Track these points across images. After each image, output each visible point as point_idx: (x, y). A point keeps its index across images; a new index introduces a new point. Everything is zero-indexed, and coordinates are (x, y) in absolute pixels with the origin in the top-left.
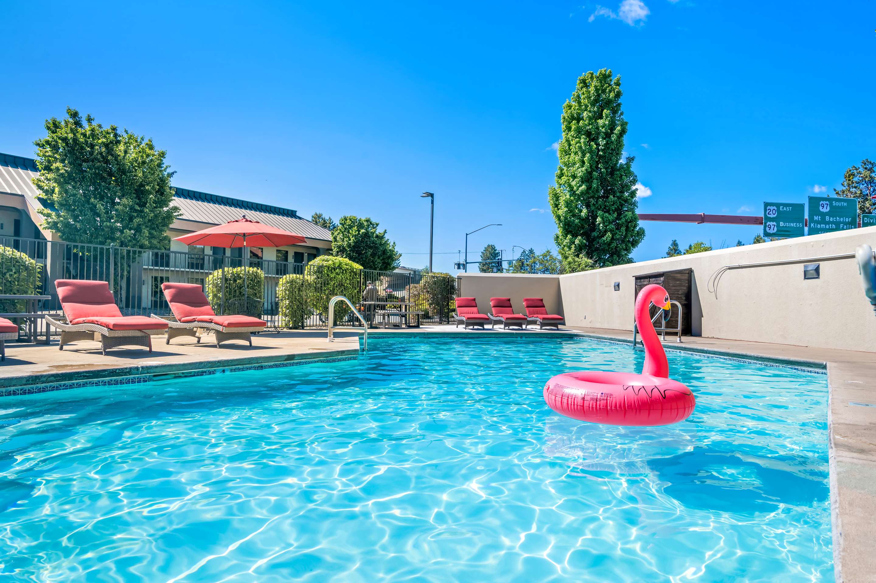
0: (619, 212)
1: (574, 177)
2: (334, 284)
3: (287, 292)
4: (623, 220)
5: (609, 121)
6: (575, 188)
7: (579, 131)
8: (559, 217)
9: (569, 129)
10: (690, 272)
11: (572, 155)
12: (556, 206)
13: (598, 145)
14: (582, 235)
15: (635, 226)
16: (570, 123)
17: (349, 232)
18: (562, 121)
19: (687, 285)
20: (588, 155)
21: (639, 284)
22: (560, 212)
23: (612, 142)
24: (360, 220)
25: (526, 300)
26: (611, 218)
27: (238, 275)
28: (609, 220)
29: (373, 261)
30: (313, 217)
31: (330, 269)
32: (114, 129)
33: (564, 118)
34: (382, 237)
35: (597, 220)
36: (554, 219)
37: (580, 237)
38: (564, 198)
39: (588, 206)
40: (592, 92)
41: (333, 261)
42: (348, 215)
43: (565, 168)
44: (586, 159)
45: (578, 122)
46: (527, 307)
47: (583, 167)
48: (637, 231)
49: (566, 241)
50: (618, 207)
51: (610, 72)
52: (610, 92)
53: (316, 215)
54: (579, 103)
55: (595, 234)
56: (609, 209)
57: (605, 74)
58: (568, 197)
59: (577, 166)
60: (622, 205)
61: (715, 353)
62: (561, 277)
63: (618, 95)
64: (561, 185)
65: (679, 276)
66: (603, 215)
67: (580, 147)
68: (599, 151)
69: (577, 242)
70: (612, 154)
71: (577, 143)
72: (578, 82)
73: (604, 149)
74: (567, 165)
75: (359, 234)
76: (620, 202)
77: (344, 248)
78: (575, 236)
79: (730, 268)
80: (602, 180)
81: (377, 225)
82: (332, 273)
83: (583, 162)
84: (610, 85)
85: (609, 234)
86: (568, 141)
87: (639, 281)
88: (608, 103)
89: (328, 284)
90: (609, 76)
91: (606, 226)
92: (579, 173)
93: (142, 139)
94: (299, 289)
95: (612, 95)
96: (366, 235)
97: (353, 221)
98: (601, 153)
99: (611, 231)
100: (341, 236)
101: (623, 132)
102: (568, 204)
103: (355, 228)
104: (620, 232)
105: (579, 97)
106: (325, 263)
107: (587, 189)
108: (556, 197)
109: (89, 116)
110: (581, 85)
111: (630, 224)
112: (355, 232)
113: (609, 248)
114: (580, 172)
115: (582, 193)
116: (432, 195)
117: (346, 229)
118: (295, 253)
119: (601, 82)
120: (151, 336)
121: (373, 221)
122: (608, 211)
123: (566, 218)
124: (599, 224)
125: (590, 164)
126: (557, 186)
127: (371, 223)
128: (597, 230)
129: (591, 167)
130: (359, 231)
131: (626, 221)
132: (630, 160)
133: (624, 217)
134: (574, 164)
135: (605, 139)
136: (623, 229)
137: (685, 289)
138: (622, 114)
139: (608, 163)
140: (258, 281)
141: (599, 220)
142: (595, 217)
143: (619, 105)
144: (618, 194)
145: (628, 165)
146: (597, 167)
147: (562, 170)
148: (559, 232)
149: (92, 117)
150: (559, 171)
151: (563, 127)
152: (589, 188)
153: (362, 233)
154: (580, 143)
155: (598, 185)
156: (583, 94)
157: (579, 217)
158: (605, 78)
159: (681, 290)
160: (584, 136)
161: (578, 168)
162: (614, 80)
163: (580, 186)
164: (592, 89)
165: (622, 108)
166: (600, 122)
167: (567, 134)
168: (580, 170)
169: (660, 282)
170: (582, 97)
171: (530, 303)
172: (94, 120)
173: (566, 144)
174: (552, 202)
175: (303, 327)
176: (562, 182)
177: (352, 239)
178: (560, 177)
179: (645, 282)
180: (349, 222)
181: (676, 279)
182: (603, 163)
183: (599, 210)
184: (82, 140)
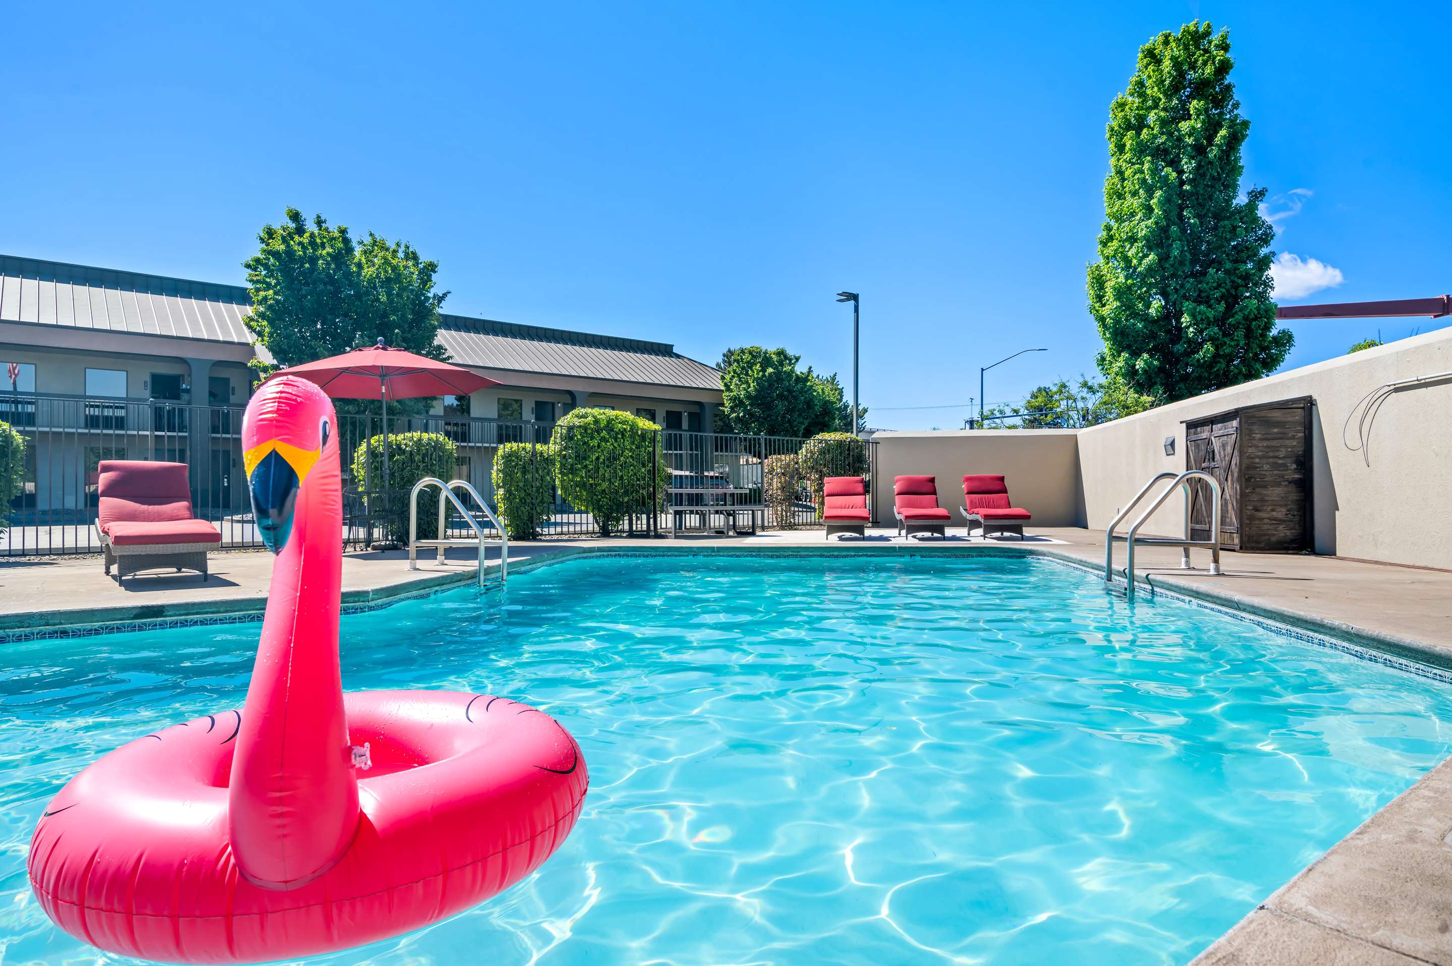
0: (1232, 299)
1: (1132, 239)
2: (598, 458)
4: (1239, 316)
5: (1203, 122)
6: (1135, 262)
7: (1141, 150)
8: (1102, 319)
9: (1121, 148)
10: (1308, 404)
11: (1128, 196)
12: (1100, 298)
13: (1180, 172)
14: (1149, 352)
15: (1267, 327)
16: (1123, 135)
17: (747, 374)
18: (1108, 135)
19: (1301, 435)
20: (1158, 194)
21: (1193, 437)
22: (1105, 311)
23: (1210, 163)
24: (766, 353)
25: (968, 479)
26: (1211, 314)
28: (1208, 318)
29: (789, 421)
32: (343, 232)
33: (1112, 130)
34: (806, 380)
35: (1183, 320)
36: (1096, 326)
37: (1145, 356)
38: (1113, 283)
39: (1164, 294)
40: (1167, 70)
41: (593, 416)
42: (735, 346)
43: (1115, 226)
44: (1153, 202)
45: (1138, 134)
46: (969, 493)
47: (1150, 218)
48: (1273, 338)
49: (1118, 364)
50: (1228, 291)
51: (1209, 26)
52: (1205, 63)
54: (1142, 95)
55: (1180, 348)
56: (1208, 297)
57: (1197, 32)
58: (1122, 279)
59: (1137, 218)
60: (1236, 287)
61: (1254, 610)
62: (1085, 435)
63: (1224, 68)
64: (1108, 258)
65: (1277, 415)
66: (1195, 309)
67: (1144, 181)
68: (1182, 183)
69: (1140, 364)
70: (1212, 186)
71: (1135, 173)
72: (1140, 55)
73: (1194, 180)
74: (1119, 219)
75: (764, 375)
76: (1233, 282)
77: (741, 402)
78: (1136, 354)
79: (1397, 390)
80: (1193, 241)
81: (797, 359)
83: (1150, 209)
84: (1206, 51)
85: (1208, 346)
86: (1120, 173)
87: (1192, 431)
88: (1201, 88)
89: (585, 459)
90: (1207, 34)
91: (1201, 332)
92: (1142, 230)
93: (398, 245)
95: (1209, 70)
96: (779, 377)
97: (754, 354)
98: (1187, 187)
99: (1212, 339)
100: (735, 380)
101: (1234, 140)
102: (1121, 293)
103: (758, 367)
104: (1232, 340)
105: (1141, 84)
107: (1160, 260)
108: (1099, 282)
109: (319, 217)
110: (1145, 61)
111: (1254, 323)
112: (758, 374)
113: (1210, 374)
114: (1143, 228)
115: (1150, 270)
116: (855, 297)
117: (743, 368)
119: (1186, 48)
121: (791, 352)
122: (1207, 302)
123: (1117, 321)
124: (1188, 327)
125: (1165, 211)
126: (1101, 261)
127: (786, 357)
128: (1184, 340)
129: (1167, 216)
130: (764, 370)
131: (1246, 318)
132: (1257, 196)
133: (1241, 310)
134: (1133, 214)
135: (1193, 158)
136: (1240, 334)
137: (1295, 444)
138: (1236, 106)
139: (1202, 206)
141: (1185, 319)
142: (1179, 315)
143: (1229, 88)
144: (1228, 265)
145: (1251, 207)
146: (1181, 217)
147: (1109, 228)
148: (1105, 347)
149: (323, 218)
150: (1105, 233)
151: (1112, 146)
152: (1163, 259)
153: (770, 374)
154: (1144, 173)
155: (1182, 252)
156: (1149, 77)
157: (1146, 318)
158: (1197, 38)
159: (1286, 447)
160: (1149, 158)
161: (1141, 220)
162: (1216, 38)
163: (1146, 256)
164: (1167, 65)
165: (1237, 96)
166: (1184, 126)
167: (1119, 160)
168: (1143, 224)
169: (1231, 431)
170: (1148, 83)
171: (976, 484)
172: (325, 222)
173: (1116, 180)
174: (1092, 292)
175: (535, 537)
176: (1109, 251)
177: (752, 385)
178: (1104, 244)
179: (1204, 433)
180: (747, 357)
181: (1268, 423)
182: (1192, 207)
183: (1187, 300)
184: (300, 253)
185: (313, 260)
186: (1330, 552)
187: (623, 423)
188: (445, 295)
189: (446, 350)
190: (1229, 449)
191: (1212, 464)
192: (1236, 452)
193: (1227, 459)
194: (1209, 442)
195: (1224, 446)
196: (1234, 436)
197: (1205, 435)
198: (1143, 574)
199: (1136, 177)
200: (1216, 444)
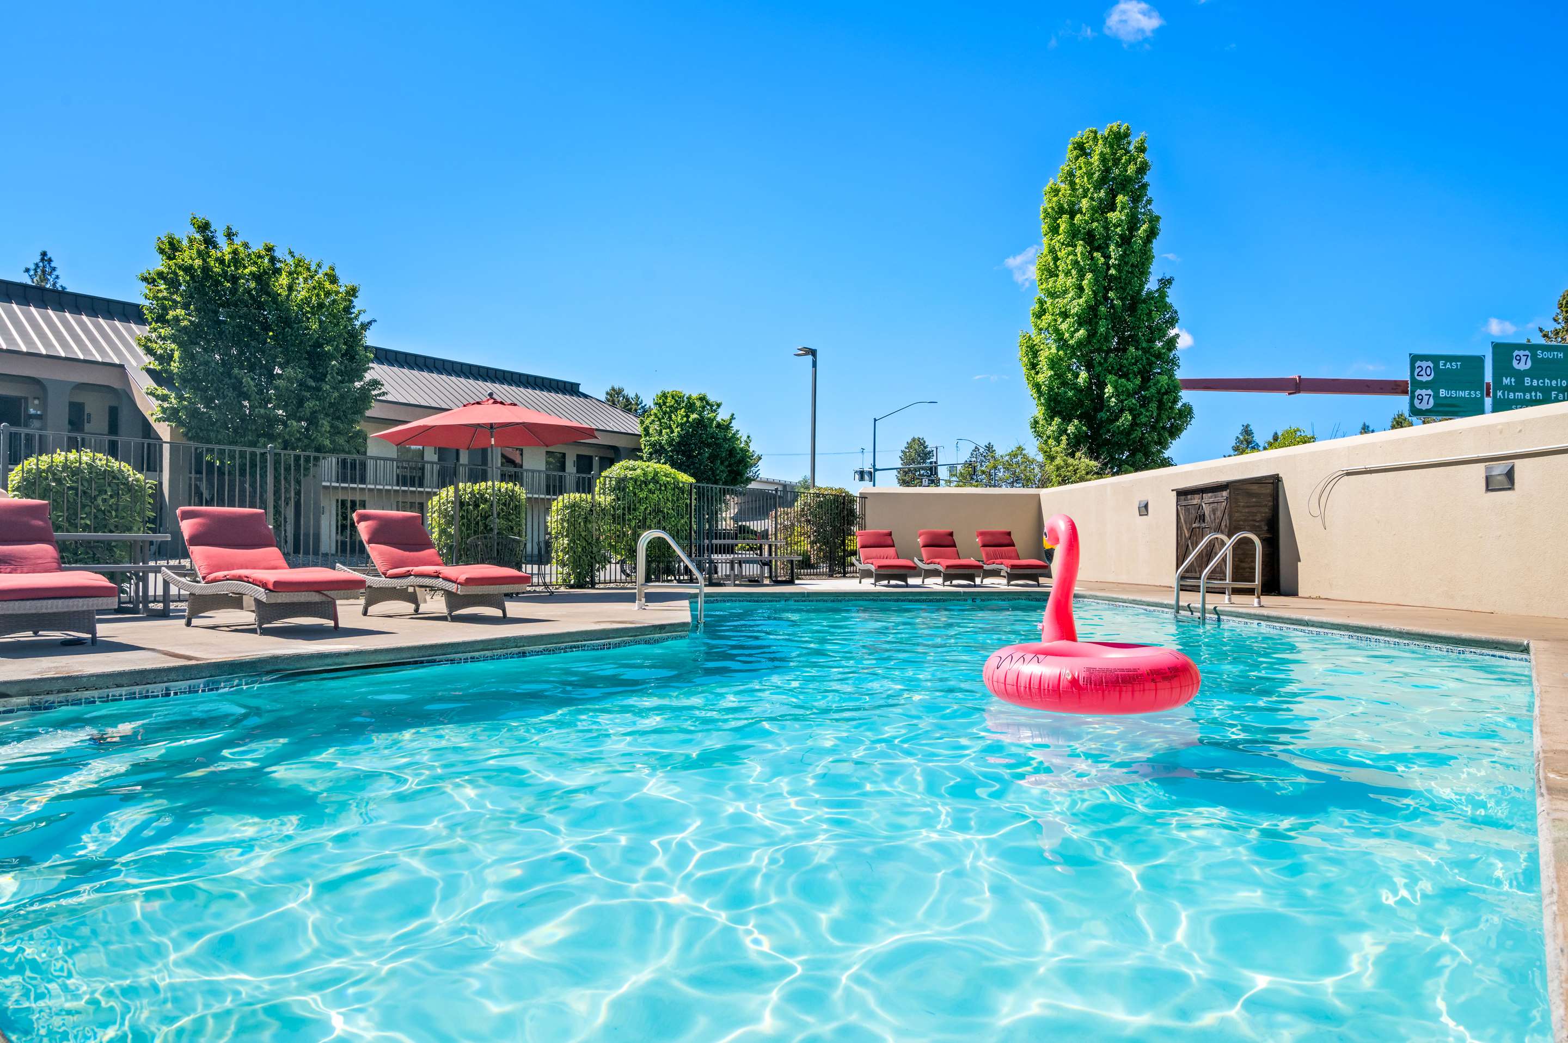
0: (1146, 376)
1: (1065, 315)
2: (646, 509)
3: (565, 524)
4: (1153, 390)
5: (1127, 215)
6: (1066, 335)
7: (1074, 233)
8: (1037, 386)
9: (1054, 230)
10: (1275, 482)
11: (1062, 275)
12: (1034, 366)
13: (1107, 257)
14: (1078, 417)
15: (1175, 401)
16: (1056, 220)
17: (670, 417)
18: (1042, 216)
19: (1271, 504)
20: (1089, 276)
21: (1184, 503)
22: (1041, 378)
23: (1133, 252)
24: (689, 398)
25: (982, 534)
26: (1130, 386)
27: (482, 495)
28: (1127, 389)
29: (711, 469)
30: (607, 393)
31: (638, 483)
32: (269, 249)
33: (1045, 211)
34: (728, 427)
35: (1106, 390)
36: (1031, 392)
37: (1076, 422)
38: (1047, 353)
39: (1089, 367)
40: (1096, 163)
41: (643, 469)
42: (669, 389)
43: (1049, 301)
45: (1072, 218)
46: (984, 546)
47: (1081, 297)
48: (1179, 410)
49: (1052, 428)
50: (1144, 367)
51: (1128, 129)
52: (1129, 162)
53: (613, 389)
54: (1072, 184)
55: (1103, 415)
56: (1128, 371)
57: (1119, 133)
58: (1054, 350)
59: (1070, 295)
60: (1151, 364)
61: (1322, 625)
62: (1043, 492)
63: (1142, 169)
64: (1041, 329)
65: (1255, 488)
66: (1116, 381)
67: (1076, 263)
68: (1108, 268)
69: (1071, 429)
70: (1132, 273)
71: (1069, 255)
72: (1070, 147)
73: (1119, 265)
74: (1052, 295)
75: (688, 421)
76: (1147, 359)
77: (662, 447)
78: (1067, 419)
79: (1348, 474)
80: (1115, 319)
81: (719, 405)
82: (642, 490)
83: (1081, 289)
84: (1127, 152)
85: (1127, 417)
86: (1052, 251)
87: (1183, 498)
88: (1124, 184)
89: (634, 510)
90: (1126, 135)
91: (1122, 402)
92: (1074, 307)
93: (319, 266)
94: (586, 518)
95: (1131, 169)
96: (700, 423)
97: (678, 399)
98: (1112, 271)
99: (1131, 410)
100: (656, 426)
101: (1152, 233)
102: (1054, 363)
103: (682, 412)
104: (1147, 411)
105: (1071, 174)
106: (630, 474)
107: (1089, 336)
108: (1033, 351)
109: (229, 228)
110: (1075, 153)
111: (1165, 397)
112: (682, 419)
113: (1128, 440)
114: (1076, 306)
115: (1080, 344)
116: (813, 353)
117: (665, 413)
118: (578, 456)
119: (1111, 147)
120: (338, 602)
121: (712, 398)
122: (1125, 376)
123: (1051, 389)
124: (1110, 398)
125: (1093, 291)
126: (1033, 332)
127: (708, 403)
128: (1106, 408)
129: (1095, 297)
130: (688, 417)
132: (1166, 282)
133: (1155, 384)
134: (1065, 292)
135: (1120, 246)
136: (1153, 406)
137: (1266, 511)
138: (1149, 202)
139: (1124, 289)
140: (516, 506)
141: (1109, 390)
142: (1101, 386)
143: (1144, 186)
144: (1144, 345)
145: (1161, 292)
146: (1106, 298)
147: (1041, 302)
148: (1038, 412)
149: (234, 231)
150: (1037, 306)
151: (1044, 228)
152: (1092, 335)
153: (694, 420)
154: (1076, 255)
155: (1108, 328)
156: (1080, 168)
157: (1075, 387)
158: (1119, 138)
159: (1261, 513)
160: (1081, 242)
161: (1073, 299)
162: (1135, 142)
163: (1077, 330)
164: (1095, 159)
165: (1150, 193)
166: (1113, 216)
167: (1051, 240)
168: (1075, 302)
169: (1221, 499)
170: (1078, 173)
171: (988, 539)
172: (236, 234)
173: (1050, 258)
174: (1025, 359)
175: (593, 584)
176: (1043, 324)
177: (676, 430)
178: (1039, 315)
179: (1196, 500)
180: (670, 401)
181: (1250, 495)
182: (1116, 289)
183: (1110, 373)
184: (218, 270)
185: (234, 279)
186: (1293, 593)
187: (666, 475)
188: (370, 323)
189: (382, 385)
190: (1219, 514)
191: (1203, 525)
192: (1226, 516)
193: (1217, 521)
194: (1200, 506)
195: (1214, 511)
196: (1224, 504)
197: (1195, 502)
198: (1212, 607)
199: (1070, 257)
200: (1207, 510)
